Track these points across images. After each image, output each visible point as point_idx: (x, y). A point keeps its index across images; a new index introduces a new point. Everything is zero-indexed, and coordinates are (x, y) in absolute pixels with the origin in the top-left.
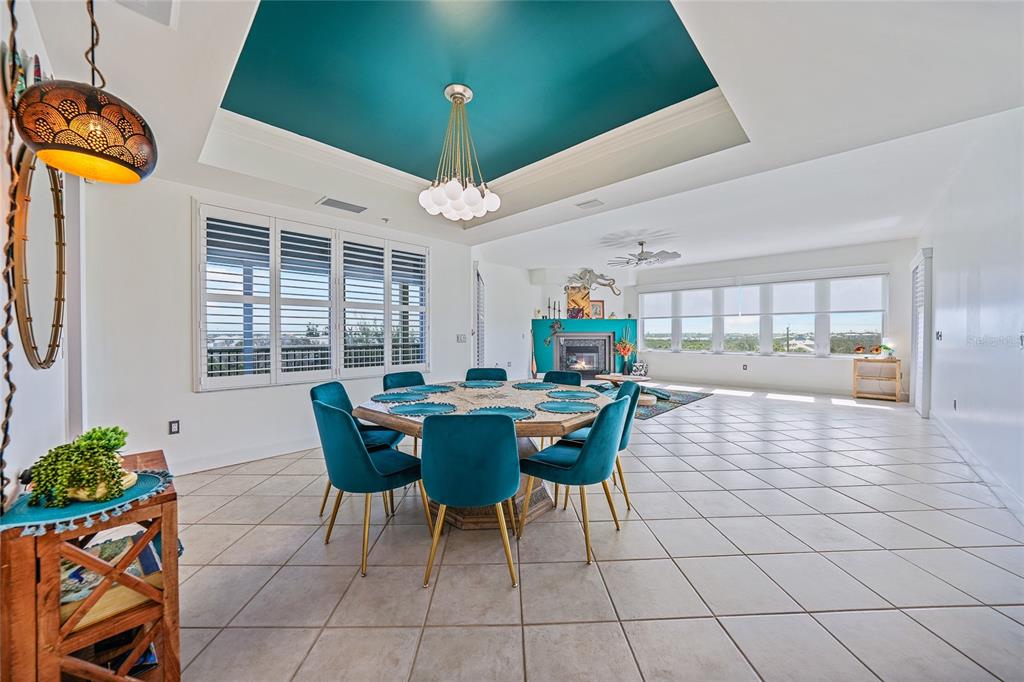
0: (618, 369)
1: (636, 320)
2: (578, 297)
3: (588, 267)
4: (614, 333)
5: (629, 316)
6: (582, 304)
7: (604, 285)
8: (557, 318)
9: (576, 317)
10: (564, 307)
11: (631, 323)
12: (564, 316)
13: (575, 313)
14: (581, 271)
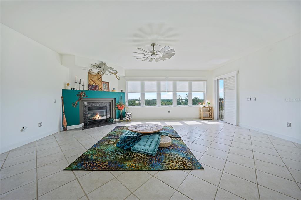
0: (117, 117)
1: (124, 93)
2: (95, 79)
3: (104, 61)
4: (115, 99)
5: (122, 90)
6: (98, 83)
7: (112, 73)
8: (82, 89)
9: (94, 90)
10: (86, 83)
11: (123, 94)
12: (86, 88)
13: (93, 87)
14: (100, 63)
